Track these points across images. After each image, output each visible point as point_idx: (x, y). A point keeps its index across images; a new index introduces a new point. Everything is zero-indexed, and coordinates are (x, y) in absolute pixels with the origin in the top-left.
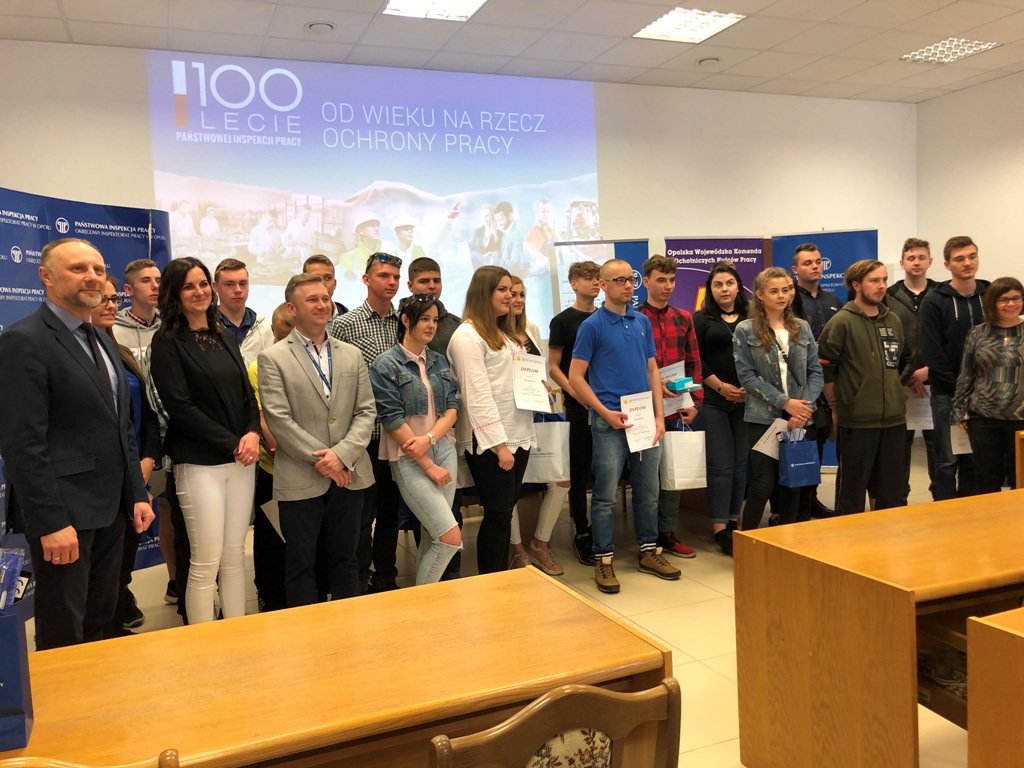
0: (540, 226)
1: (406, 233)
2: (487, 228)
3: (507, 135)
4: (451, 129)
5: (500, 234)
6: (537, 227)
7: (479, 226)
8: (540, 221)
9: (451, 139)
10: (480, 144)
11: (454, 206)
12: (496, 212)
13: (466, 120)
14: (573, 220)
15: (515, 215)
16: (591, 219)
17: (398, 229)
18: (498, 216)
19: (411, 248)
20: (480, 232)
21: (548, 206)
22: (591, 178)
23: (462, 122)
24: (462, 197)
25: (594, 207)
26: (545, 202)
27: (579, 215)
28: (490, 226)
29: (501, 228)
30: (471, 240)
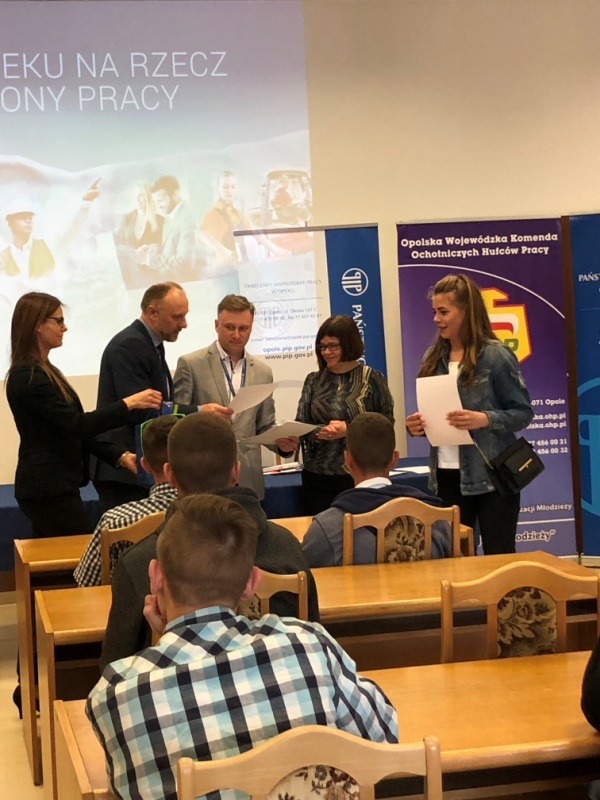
0: (221, 207)
1: (22, 223)
2: (140, 212)
3: (170, 83)
4: (87, 78)
5: (160, 220)
6: (217, 209)
7: (129, 210)
8: (221, 200)
9: (87, 93)
10: (129, 98)
11: (91, 184)
12: (154, 190)
13: (109, 65)
14: (272, 196)
15: (183, 194)
16: (299, 196)
17: (11, 219)
18: (156, 196)
19: (30, 242)
20: (130, 219)
21: (233, 180)
22: (299, 137)
23: (104, 69)
24: (103, 172)
25: (303, 178)
26: (227, 174)
27: (282, 191)
28: (145, 209)
29: (161, 212)
30: (117, 230)
